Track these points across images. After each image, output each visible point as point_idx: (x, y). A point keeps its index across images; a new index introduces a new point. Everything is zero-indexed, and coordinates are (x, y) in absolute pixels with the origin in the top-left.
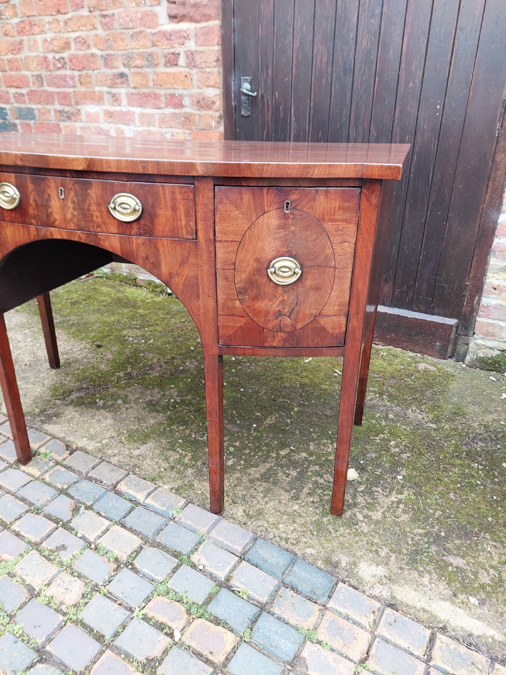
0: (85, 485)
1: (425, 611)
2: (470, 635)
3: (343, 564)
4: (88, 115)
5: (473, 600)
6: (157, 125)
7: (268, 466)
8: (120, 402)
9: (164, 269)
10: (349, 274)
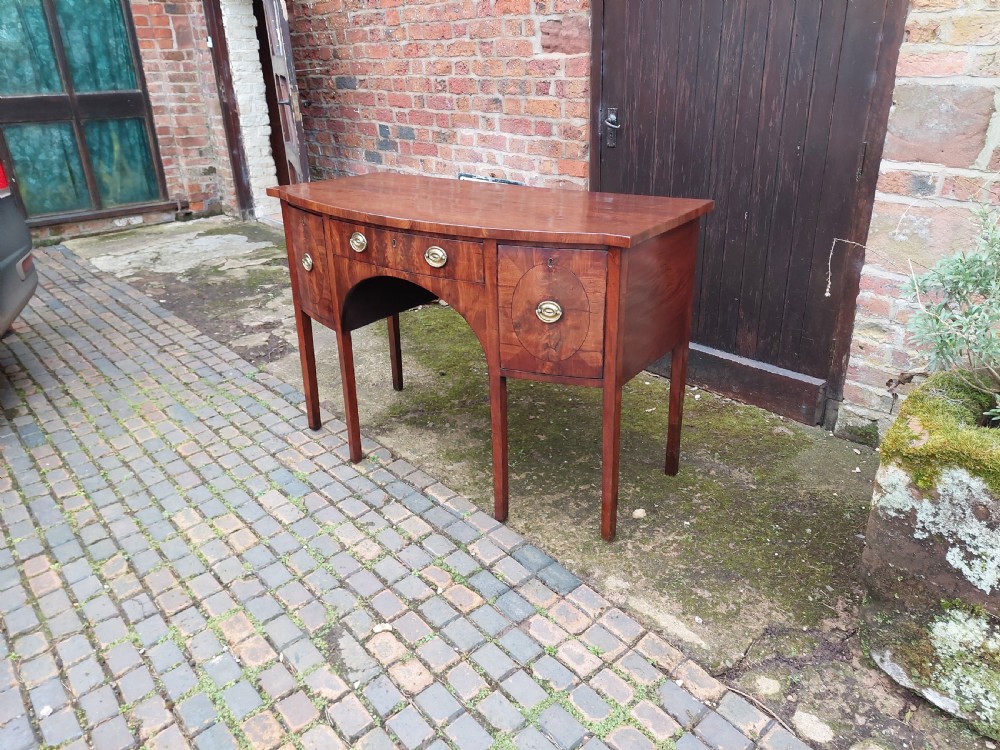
0: (400, 485)
1: (649, 617)
2: (681, 640)
3: (596, 575)
4: (463, 138)
5: (698, 619)
6: (526, 151)
7: (563, 495)
8: (447, 425)
9: (461, 304)
10: (602, 318)
